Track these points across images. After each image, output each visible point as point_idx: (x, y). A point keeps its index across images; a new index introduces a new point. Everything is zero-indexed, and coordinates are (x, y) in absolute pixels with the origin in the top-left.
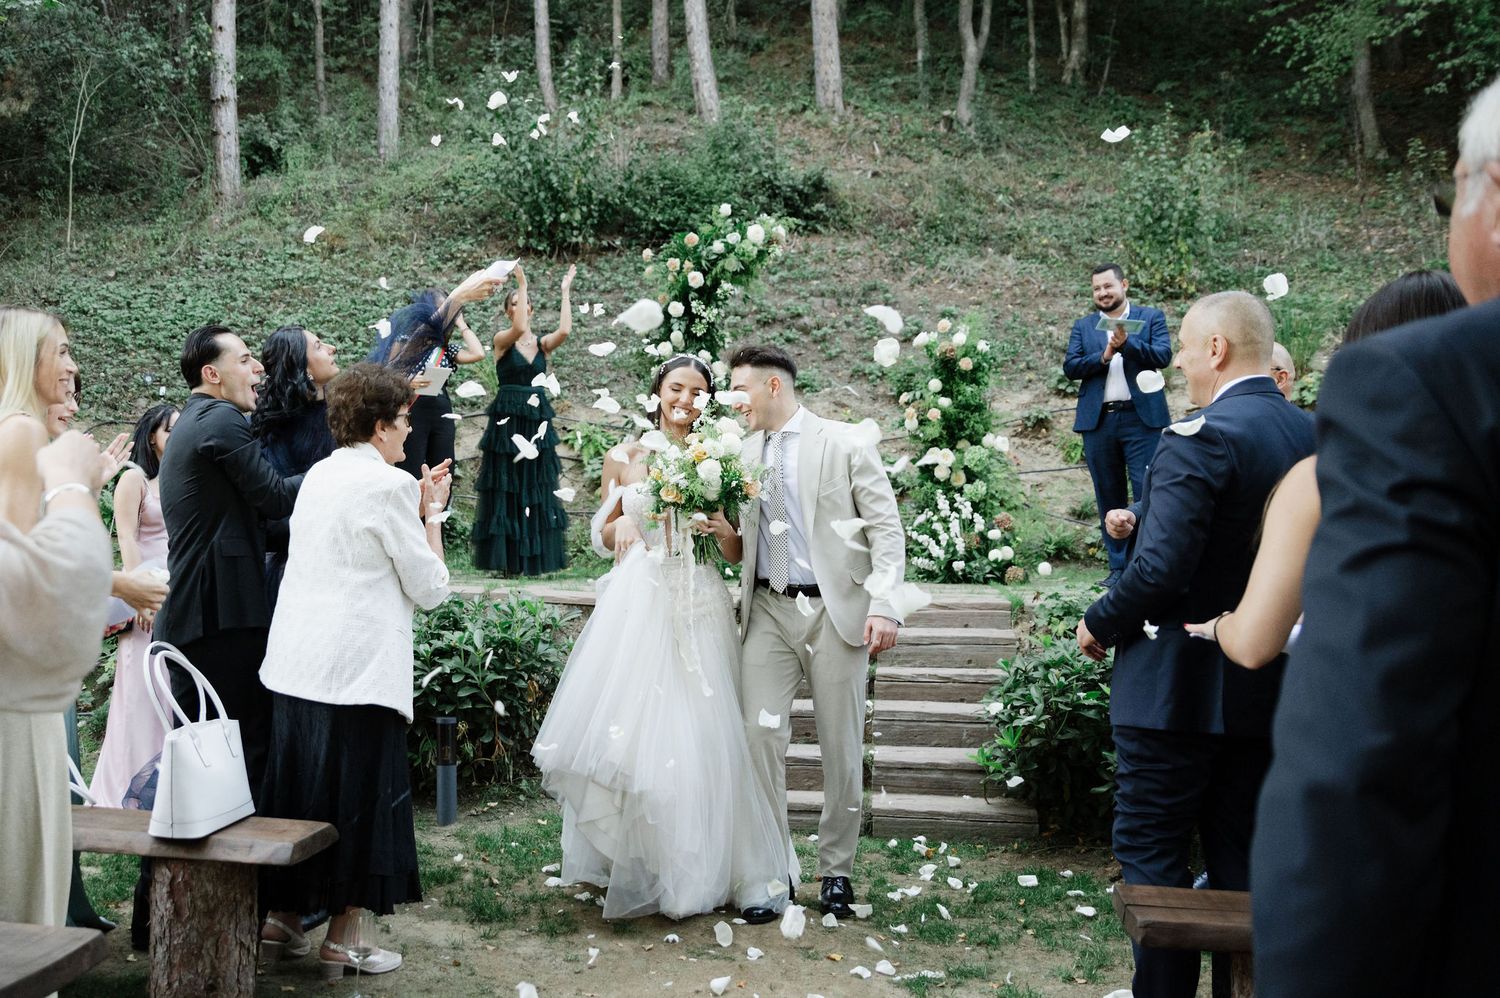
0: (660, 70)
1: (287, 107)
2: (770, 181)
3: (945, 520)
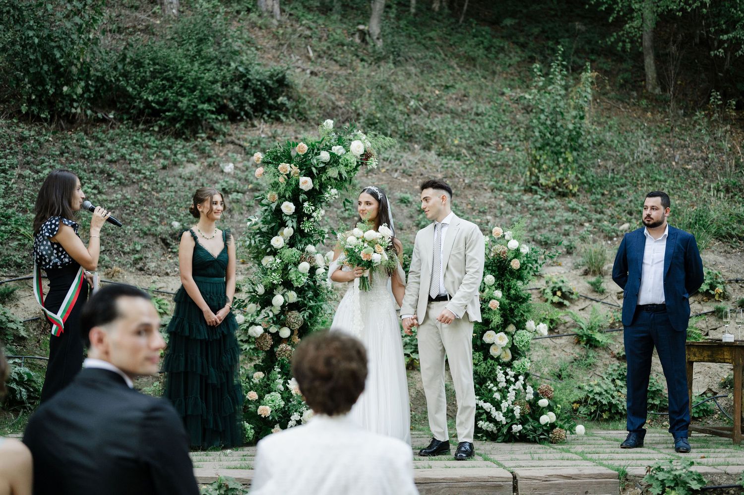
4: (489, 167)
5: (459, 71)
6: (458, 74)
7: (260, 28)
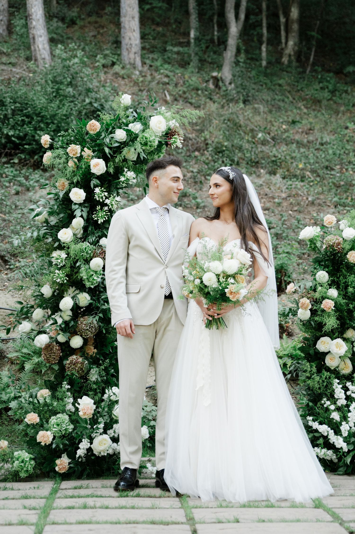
4: (333, 187)
5: (305, 111)
6: (305, 113)
7: (123, 78)
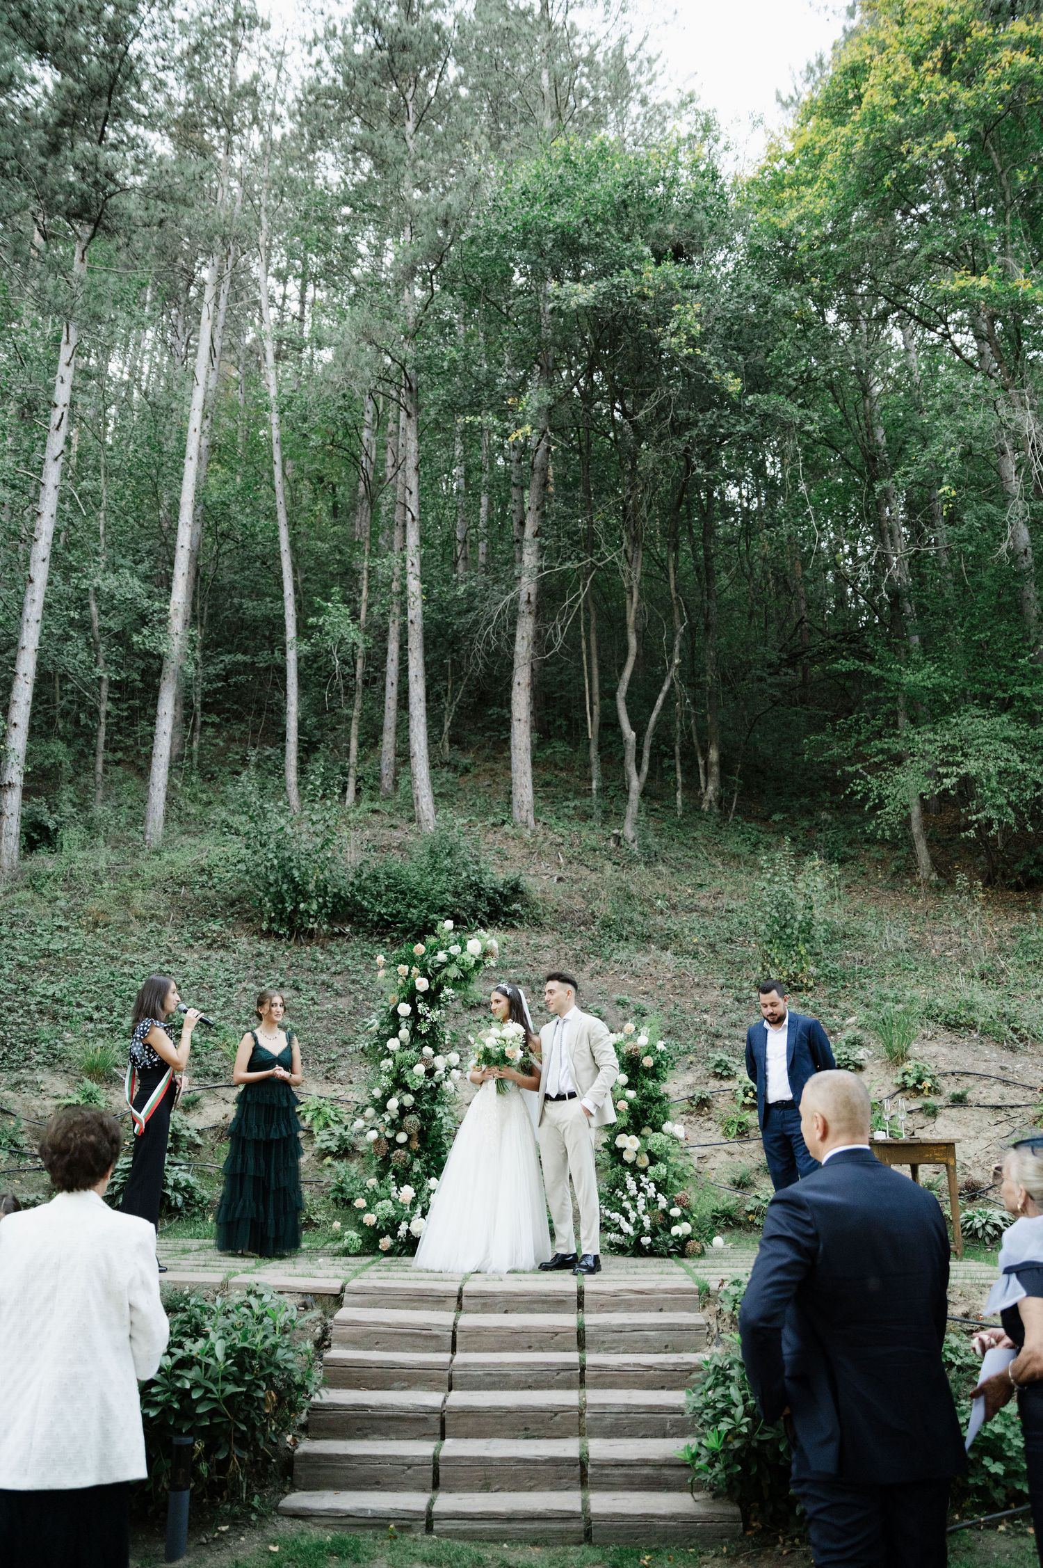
0: (387, 783)
1: (67, 793)
2: (476, 884)
3: (633, 1199)
